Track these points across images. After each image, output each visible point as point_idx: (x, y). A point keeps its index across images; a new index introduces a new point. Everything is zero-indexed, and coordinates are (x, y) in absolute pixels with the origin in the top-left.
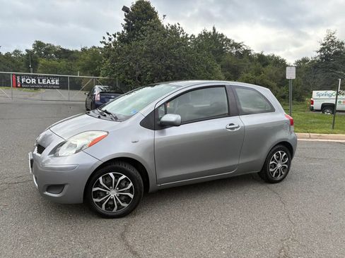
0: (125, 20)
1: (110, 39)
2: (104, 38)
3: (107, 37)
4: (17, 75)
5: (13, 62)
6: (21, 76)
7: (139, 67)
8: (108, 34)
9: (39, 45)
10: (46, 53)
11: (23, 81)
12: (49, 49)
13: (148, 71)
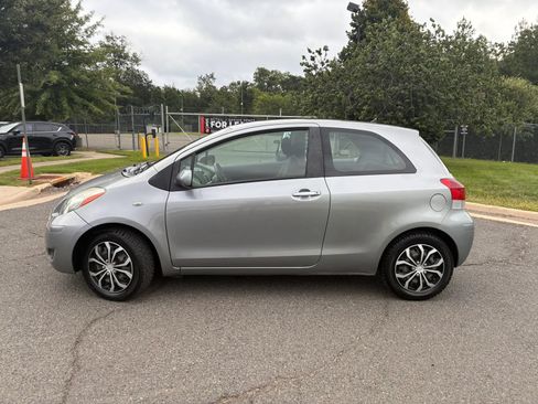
0: (352, 25)
1: (313, 59)
2: (304, 57)
3: (308, 56)
4: (205, 117)
5: (229, 99)
6: (210, 117)
7: (352, 99)
8: (310, 51)
9: (262, 73)
10: (269, 85)
11: (212, 125)
12: (273, 79)
13: (365, 104)
